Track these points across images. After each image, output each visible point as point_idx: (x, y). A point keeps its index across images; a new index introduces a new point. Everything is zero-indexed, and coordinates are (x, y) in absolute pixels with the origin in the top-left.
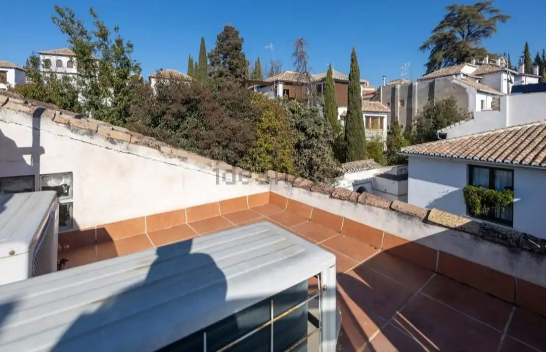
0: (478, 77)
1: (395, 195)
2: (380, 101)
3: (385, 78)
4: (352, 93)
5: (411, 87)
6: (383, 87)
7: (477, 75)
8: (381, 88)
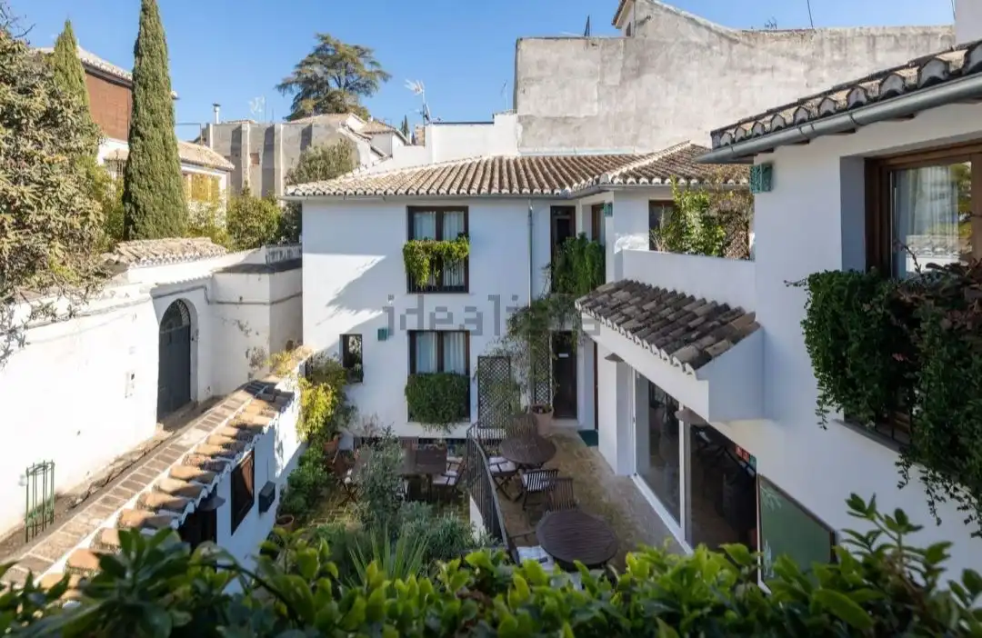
0: (366, 136)
1: (264, 304)
2: (208, 145)
3: (218, 109)
4: (145, 88)
5: (270, 132)
6: (215, 125)
7: (366, 133)
8: (211, 126)
